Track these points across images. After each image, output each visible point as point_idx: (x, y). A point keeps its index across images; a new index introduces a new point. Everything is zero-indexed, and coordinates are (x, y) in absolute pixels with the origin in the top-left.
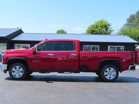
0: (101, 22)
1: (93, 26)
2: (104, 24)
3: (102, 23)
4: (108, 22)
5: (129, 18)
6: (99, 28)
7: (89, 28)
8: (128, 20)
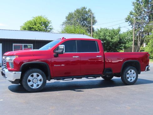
0: (40, 18)
1: (30, 22)
2: (43, 20)
3: (40, 20)
4: (48, 19)
5: (67, 16)
6: (38, 25)
7: (26, 24)
8: (67, 18)
